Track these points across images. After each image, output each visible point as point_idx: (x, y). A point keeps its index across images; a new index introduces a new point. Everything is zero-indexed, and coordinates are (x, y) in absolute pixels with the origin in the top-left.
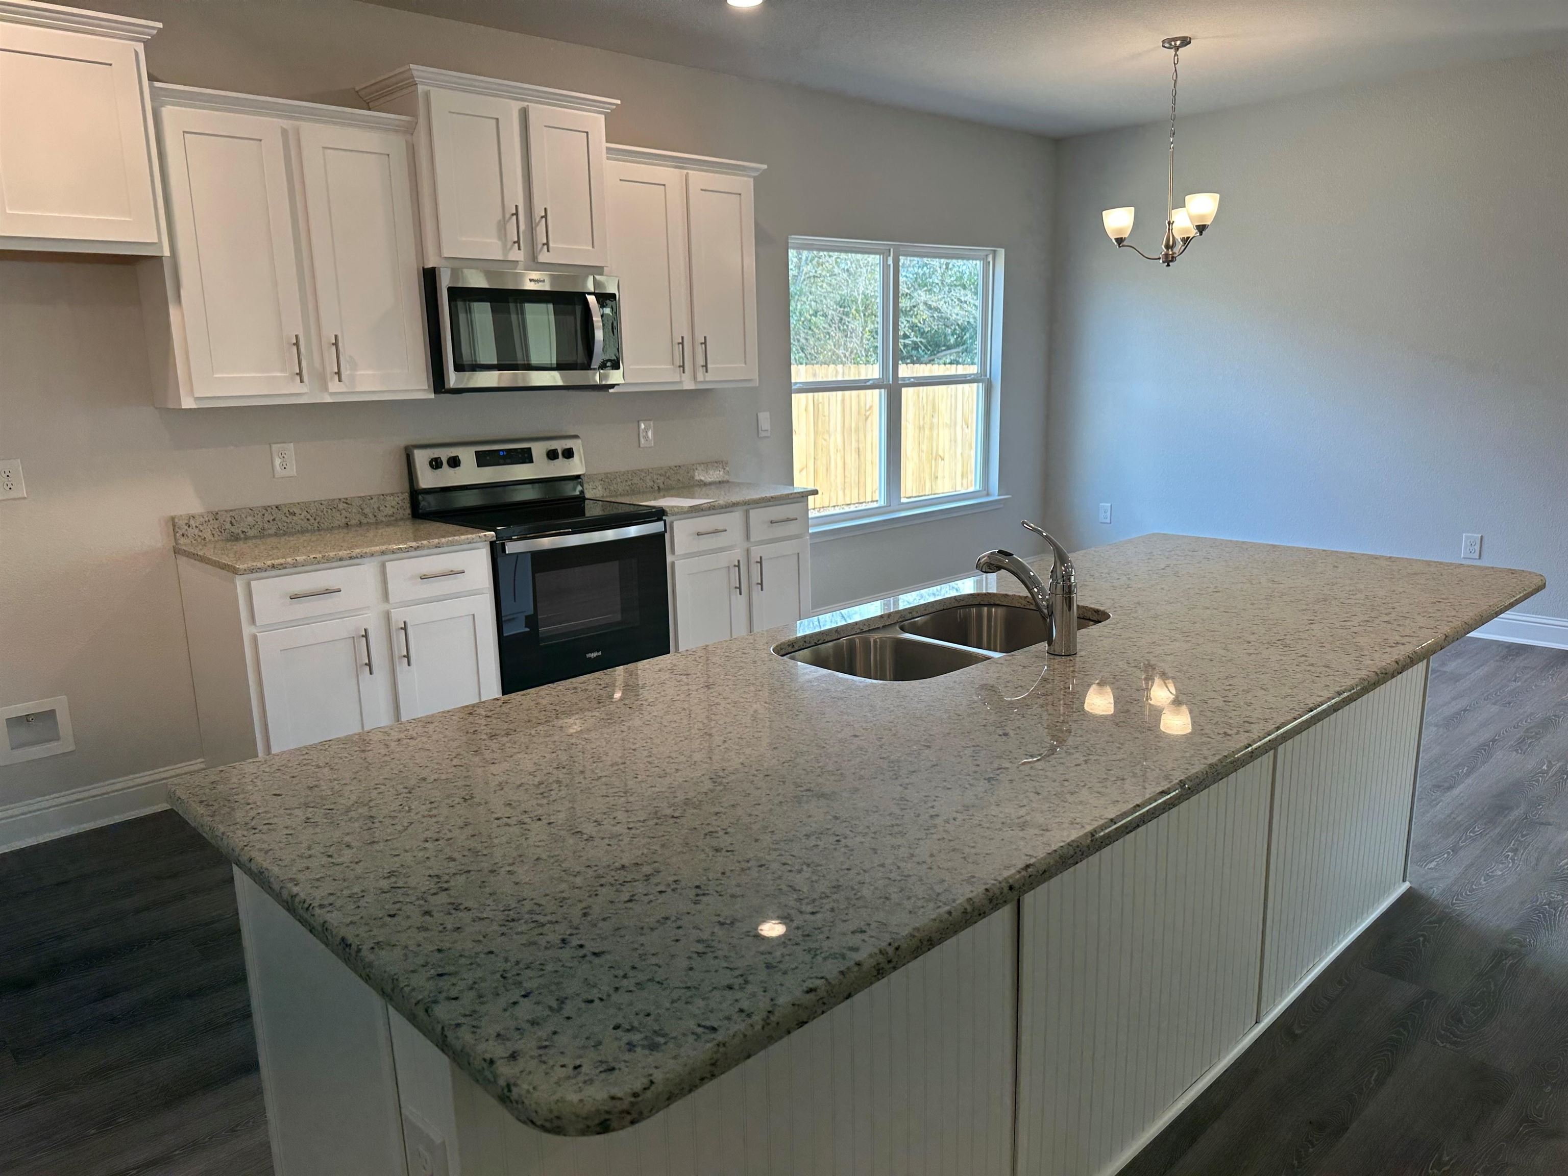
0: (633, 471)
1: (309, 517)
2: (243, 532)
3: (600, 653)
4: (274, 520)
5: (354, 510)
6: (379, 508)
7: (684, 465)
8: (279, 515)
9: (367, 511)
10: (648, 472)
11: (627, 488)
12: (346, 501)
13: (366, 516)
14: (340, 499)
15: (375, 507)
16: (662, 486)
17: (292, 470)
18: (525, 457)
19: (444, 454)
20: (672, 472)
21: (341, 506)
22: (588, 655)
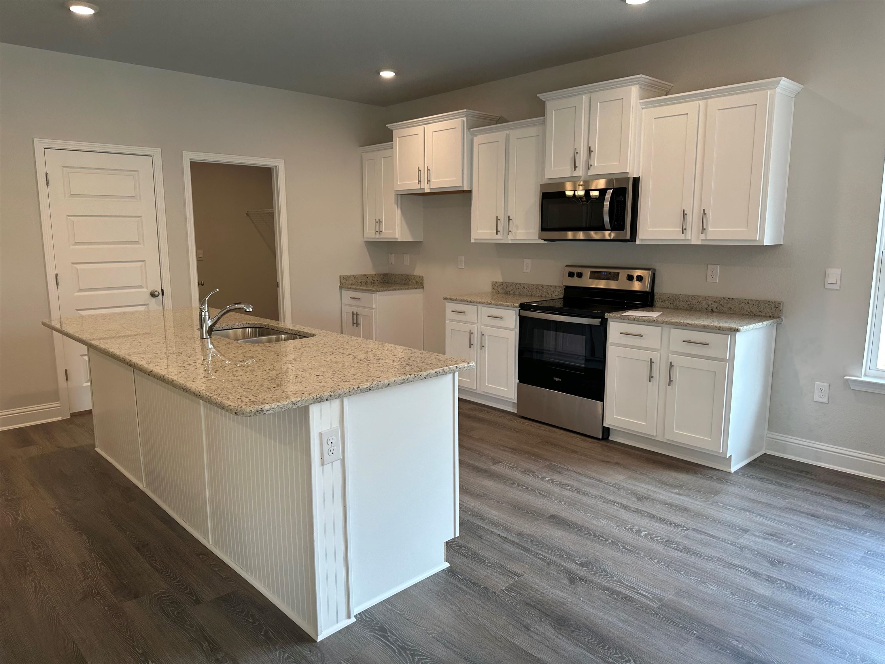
0: (693, 296)
1: (529, 290)
2: (509, 291)
3: (561, 380)
4: (518, 289)
5: (544, 291)
6: (553, 291)
7: (736, 299)
8: (520, 287)
9: (549, 292)
10: (705, 298)
11: (687, 306)
12: (542, 286)
13: (548, 294)
14: (540, 285)
15: (552, 290)
16: (715, 310)
17: (529, 271)
18: (615, 277)
19: (575, 270)
20: (725, 301)
21: (540, 288)
22: (555, 378)
